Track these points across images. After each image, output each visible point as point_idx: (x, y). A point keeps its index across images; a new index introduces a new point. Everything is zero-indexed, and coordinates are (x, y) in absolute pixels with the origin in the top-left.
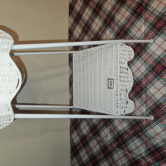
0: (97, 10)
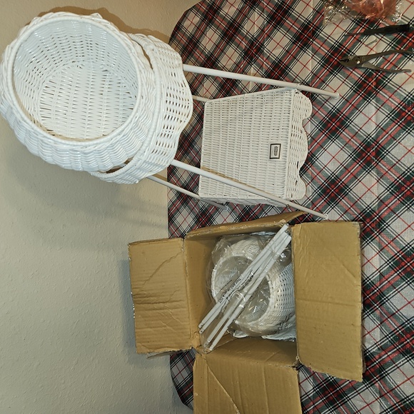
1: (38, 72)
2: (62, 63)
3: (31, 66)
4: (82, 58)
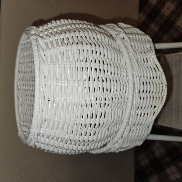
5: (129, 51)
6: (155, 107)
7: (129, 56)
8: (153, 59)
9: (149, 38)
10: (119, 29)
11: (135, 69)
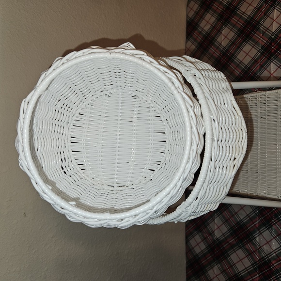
0: (227, 15)
1: (67, 108)
2: (90, 95)
3: (60, 104)
4: (110, 87)
5: (204, 91)
6: (235, 159)
7: (205, 97)
8: (231, 101)
9: (222, 75)
10: (188, 64)
11: (213, 112)
